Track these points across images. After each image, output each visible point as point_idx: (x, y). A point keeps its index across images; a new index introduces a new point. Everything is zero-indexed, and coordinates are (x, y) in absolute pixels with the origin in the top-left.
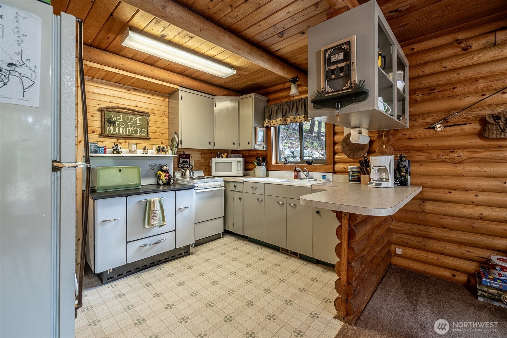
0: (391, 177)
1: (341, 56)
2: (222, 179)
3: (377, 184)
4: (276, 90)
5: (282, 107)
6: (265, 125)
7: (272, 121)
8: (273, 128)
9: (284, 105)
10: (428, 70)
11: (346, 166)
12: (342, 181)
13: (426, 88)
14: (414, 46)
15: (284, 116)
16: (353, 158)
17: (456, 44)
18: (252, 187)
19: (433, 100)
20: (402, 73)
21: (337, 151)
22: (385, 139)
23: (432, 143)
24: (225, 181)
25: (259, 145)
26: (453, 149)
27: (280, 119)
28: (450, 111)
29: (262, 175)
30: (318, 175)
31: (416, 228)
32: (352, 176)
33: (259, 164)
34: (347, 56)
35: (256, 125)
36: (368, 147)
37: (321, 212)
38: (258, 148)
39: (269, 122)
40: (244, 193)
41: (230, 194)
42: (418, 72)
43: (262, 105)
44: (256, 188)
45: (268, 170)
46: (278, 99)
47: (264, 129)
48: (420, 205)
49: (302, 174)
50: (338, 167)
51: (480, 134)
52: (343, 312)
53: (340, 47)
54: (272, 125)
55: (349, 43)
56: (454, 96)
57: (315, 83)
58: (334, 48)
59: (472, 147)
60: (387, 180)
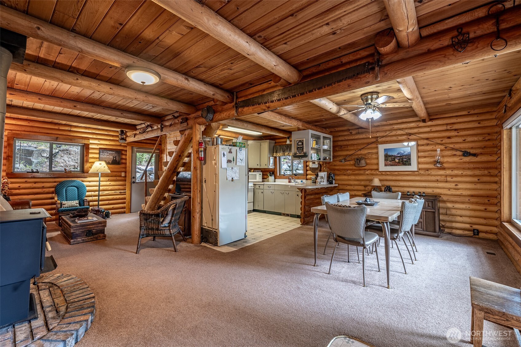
0: (325, 180)
1: (301, 144)
2: (253, 183)
3: (319, 183)
4: (277, 138)
5: (282, 147)
6: (274, 156)
8: (278, 158)
9: (284, 146)
10: (340, 139)
11: (311, 177)
12: (309, 183)
13: (339, 146)
14: (336, 129)
15: (284, 152)
16: (314, 173)
17: (348, 130)
18: (269, 187)
19: (342, 150)
20: (329, 141)
21: (308, 169)
22: (325, 165)
23: (341, 168)
24: (254, 184)
25: (271, 166)
26: (347, 170)
27: (281, 153)
28: (346, 155)
29: (272, 181)
30: (299, 181)
32: (313, 181)
33: (271, 176)
34: (303, 144)
35: (269, 155)
36: (319, 168)
38: (270, 167)
39: (276, 154)
40: (264, 189)
41: (257, 191)
42: (336, 139)
43: (273, 145)
44: (271, 187)
45: (275, 179)
46: (281, 142)
47: (273, 158)
49: (292, 181)
50: (309, 177)
51: (354, 165)
52: (302, 222)
53: (301, 141)
54: (278, 156)
55: (303, 140)
56: (347, 150)
57: (294, 150)
58: (299, 141)
59: (352, 169)
60: (324, 182)
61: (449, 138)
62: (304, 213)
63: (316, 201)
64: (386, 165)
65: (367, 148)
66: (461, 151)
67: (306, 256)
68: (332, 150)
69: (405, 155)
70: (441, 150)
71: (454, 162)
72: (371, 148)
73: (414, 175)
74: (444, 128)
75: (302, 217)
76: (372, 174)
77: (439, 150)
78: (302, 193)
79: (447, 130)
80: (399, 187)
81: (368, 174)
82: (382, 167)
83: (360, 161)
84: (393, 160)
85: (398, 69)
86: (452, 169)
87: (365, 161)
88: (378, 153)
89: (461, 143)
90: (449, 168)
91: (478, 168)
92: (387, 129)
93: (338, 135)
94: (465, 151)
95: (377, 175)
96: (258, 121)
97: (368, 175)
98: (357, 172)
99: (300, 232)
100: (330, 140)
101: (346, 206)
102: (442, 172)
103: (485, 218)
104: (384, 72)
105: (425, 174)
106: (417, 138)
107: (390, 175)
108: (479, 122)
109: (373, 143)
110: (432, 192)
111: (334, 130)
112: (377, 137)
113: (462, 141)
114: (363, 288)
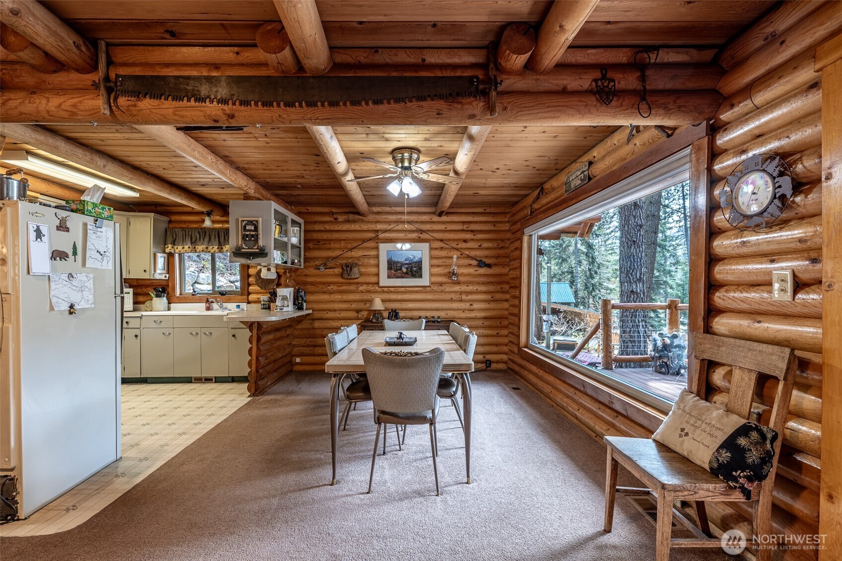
0: (291, 303)
1: (252, 228)
3: (280, 309)
4: (181, 211)
5: (190, 233)
6: (167, 250)
7: (176, 247)
8: (177, 255)
9: (193, 232)
10: (317, 227)
11: (259, 297)
12: (255, 310)
13: (315, 240)
14: (309, 208)
15: (194, 242)
16: (265, 289)
17: (331, 214)
18: (155, 321)
19: (319, 249)
20: (298, 229)
21: (251, 283)
22: (288, 275)
23: (318, 280)
25: (160, 274)
26: (329, 284)
27: (188, 246)
28: (328, 258)
29: (162, 308)
30: (232, 306)
31: (308, 341)
32: (263, 304)
33: (157, 296)
34: (256, 229)
35: (155, 250)
36: (277, 281)
37: (236, 336)
38: (157, 277)
39: (173, 247)
40: (141, 328)
42: (311, 227)
43: (163, 226)
44: (161, 322)
45: (169, 303)
46: (185, 222)
47: (165, 255)
48: (311, 323)
49: (215, 306)
50: (252, 297)
51: (342, 275)
52: (253, 391)
53: (251, 222)
54: (177, 251)
55: (257, 221)
56: (330, 249)
57: (235, 240)
58: (248, 221)
59: (338, 283)
60: (288, 306)
61: (465, 241)
62: (257, 371)
63: (276, 345)
64: (389, 277)
65: (361, 248)
66: (477, 260)
67: (302, 466)
68: (302, 246)
69: (415, 262)
70: (458, 258)
71: (469, 275)
72: (367, 248)
73: (425, 292)
74: (460, 227)
75: (253, 381)
76: (369, 292)
77: (455, 256)
78: (251, 330)
79: (463, 231)
80: (406, 310)
81: (363, 290)
82: (384, 281)
83: (351, 269)
84: (399, 270)
85: (524, 105)
86: (468, 283)
87: (358, 269)
88: (378, 257)
89: (476, 249)
90: (464, 283)
91: (492, 283)
92: (391, 220)
93: (312, 220)
94: (481, 261)
95: (376, 292)
96: (142, 159)
97: (362, 292)
98: (344, 288)
99: (256, 413)
100: (300, 228)
101: (410, 353)
102: (457, 288)
103: (496, 345)
104: (502, 104)
105: (437, 290)
106: (431, 238)
107: (394, 292)
108: (494, 223)
109: (370, 239)
110: (446, 316)
111: (306, 211)
112: (378, 231)
113: (478, 247)
114: (439, 499)
